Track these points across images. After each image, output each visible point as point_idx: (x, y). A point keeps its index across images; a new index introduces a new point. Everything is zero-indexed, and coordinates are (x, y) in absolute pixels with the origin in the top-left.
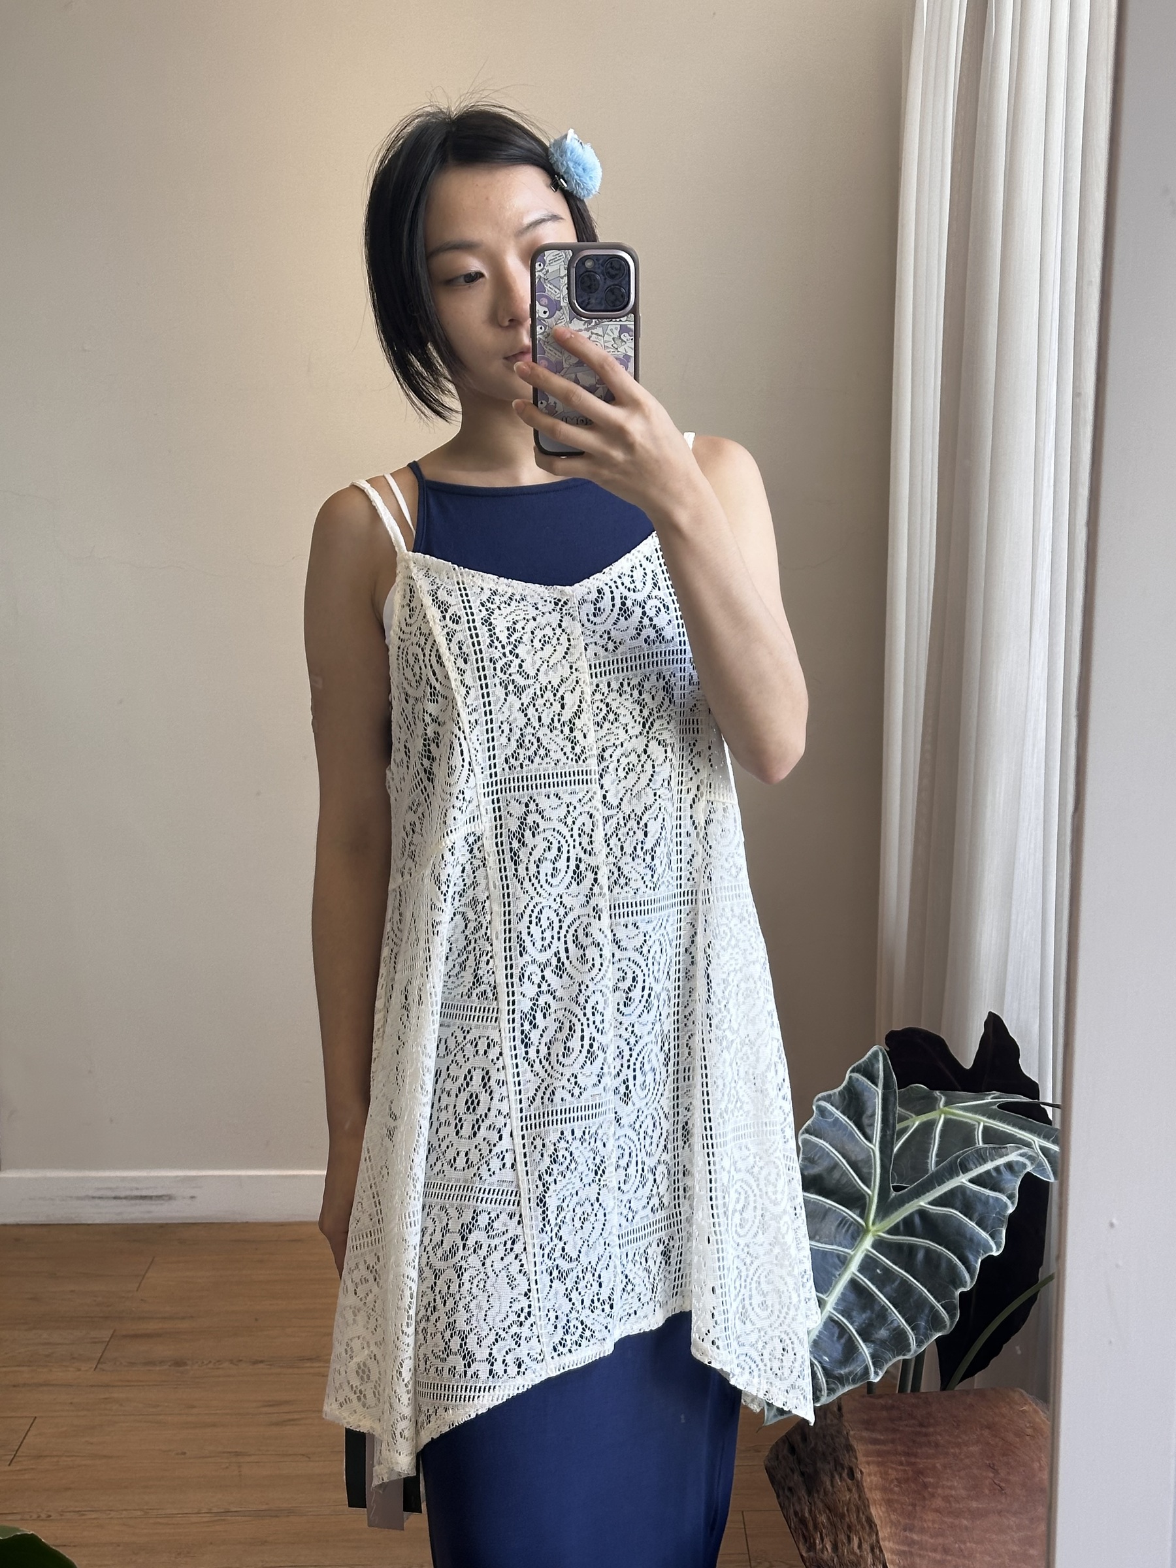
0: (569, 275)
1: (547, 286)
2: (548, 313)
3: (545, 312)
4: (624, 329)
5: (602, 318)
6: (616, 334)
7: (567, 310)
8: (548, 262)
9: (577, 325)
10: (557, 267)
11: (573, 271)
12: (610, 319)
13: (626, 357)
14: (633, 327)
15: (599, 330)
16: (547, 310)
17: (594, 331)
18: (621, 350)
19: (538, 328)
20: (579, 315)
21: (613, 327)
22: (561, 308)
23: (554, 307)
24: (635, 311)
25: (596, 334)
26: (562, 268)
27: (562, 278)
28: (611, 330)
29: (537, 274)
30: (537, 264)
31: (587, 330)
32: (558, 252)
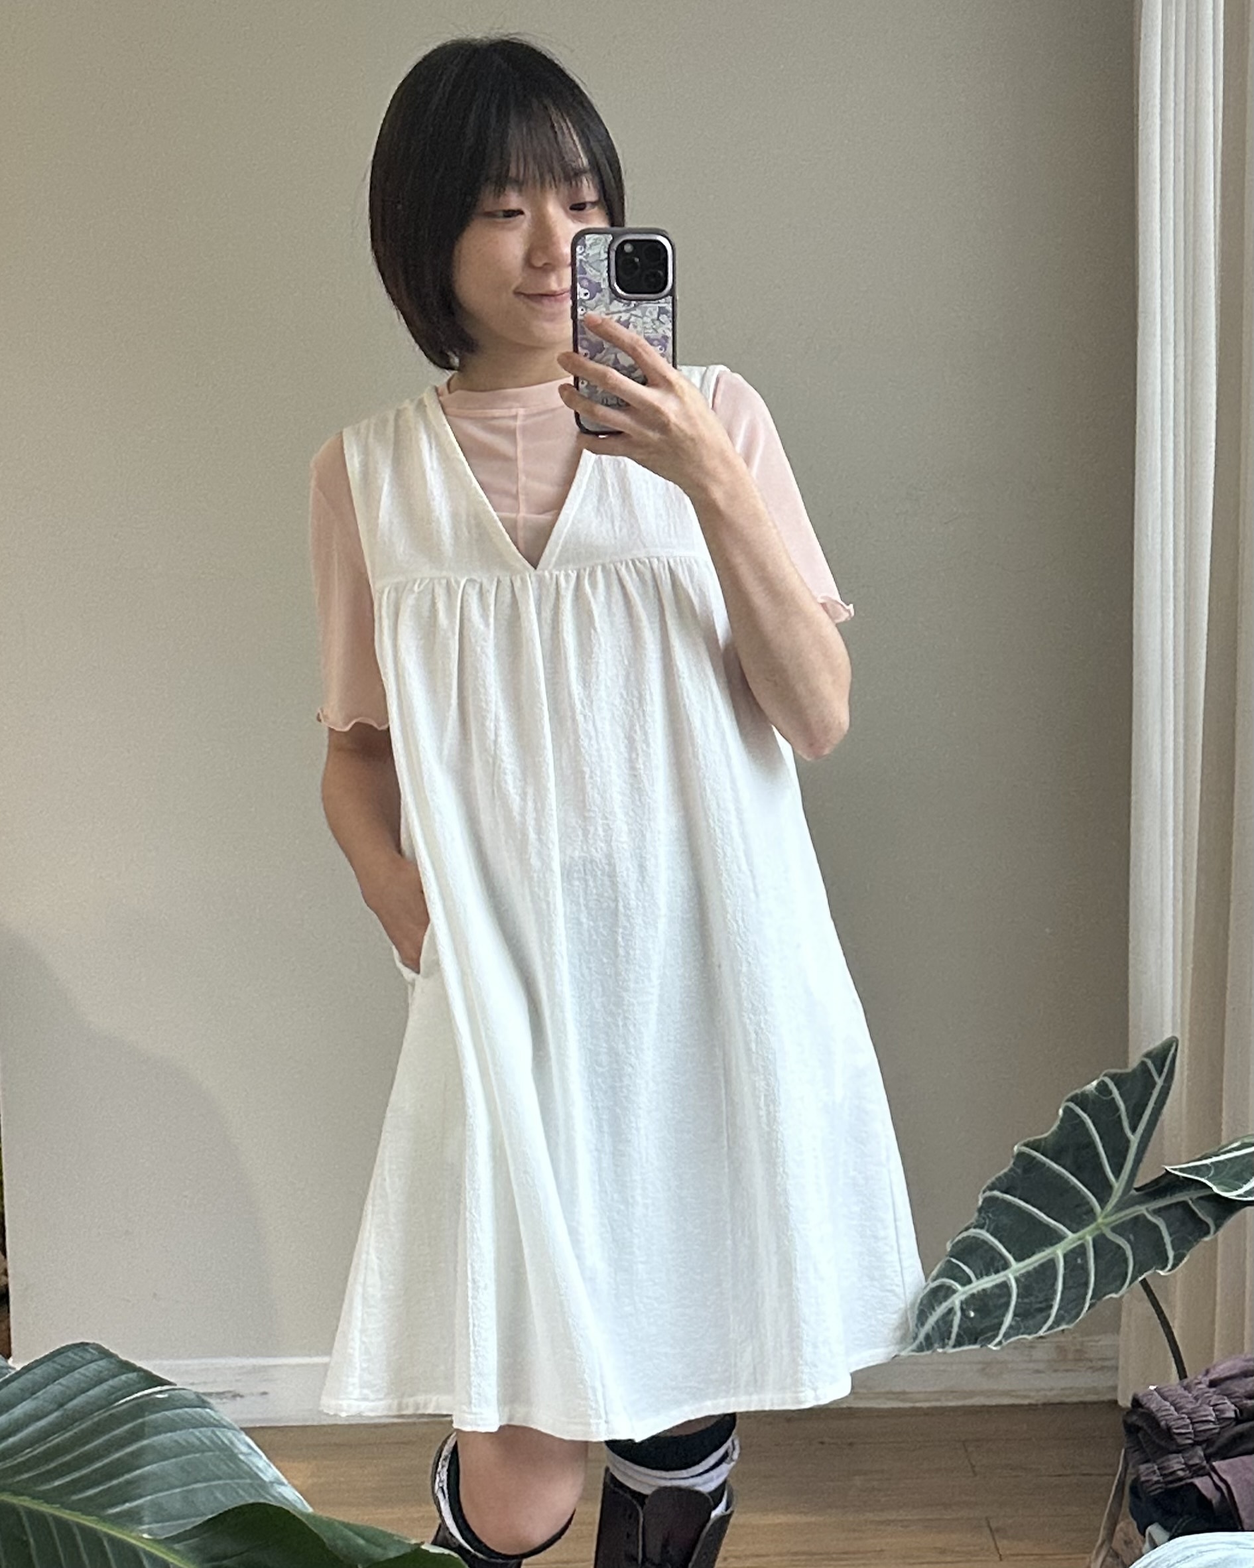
0: (608, 258)
1: (588, 269)
2: (588, 296)
3: (586, 294)
4: (662, 311)
5: (641, 300)
6: (655, 316)
7: (607, 292)
8: (588, 246)
9: (617, 306)
10: (596, 251)
11: (613, 255)
12: (649, 300)
13: (665, 338)
14: (671, 309)
15: (638, 312)
16: (587, 291)
17: (633, 312)
18: (660, 331)
19: (579, 310)
20: (619, 297)
21: (652, 308)
22: (600, 291)
23: (595, 289)
24: (672, 293)
25: (636, 316)
26: (602, 252)
27: (602, 261)
28: (651, 313)
29: (579, 257)
30: (578, 249)
31: (627, 311)
32: (597, 236)
